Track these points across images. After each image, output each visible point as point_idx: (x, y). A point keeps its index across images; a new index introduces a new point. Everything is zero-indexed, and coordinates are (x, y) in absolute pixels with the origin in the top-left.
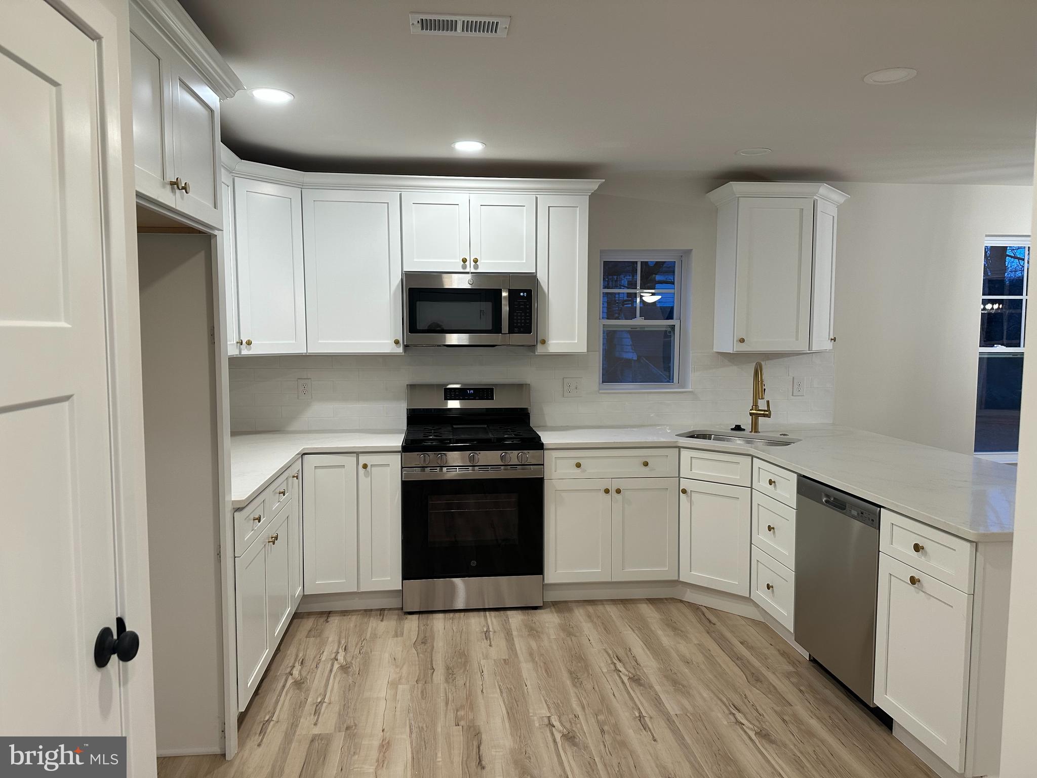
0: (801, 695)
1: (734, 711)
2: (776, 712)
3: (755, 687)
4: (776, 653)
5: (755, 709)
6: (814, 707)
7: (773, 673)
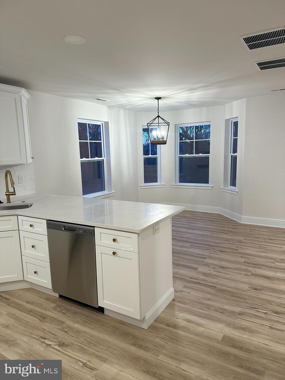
0: (65, 315)
1: (43, 340)
2: (60, 329)
3: (45, 322)
4: (44, 300)
5: (51, 334)
6: (73, 318)
7: (48, 310)
